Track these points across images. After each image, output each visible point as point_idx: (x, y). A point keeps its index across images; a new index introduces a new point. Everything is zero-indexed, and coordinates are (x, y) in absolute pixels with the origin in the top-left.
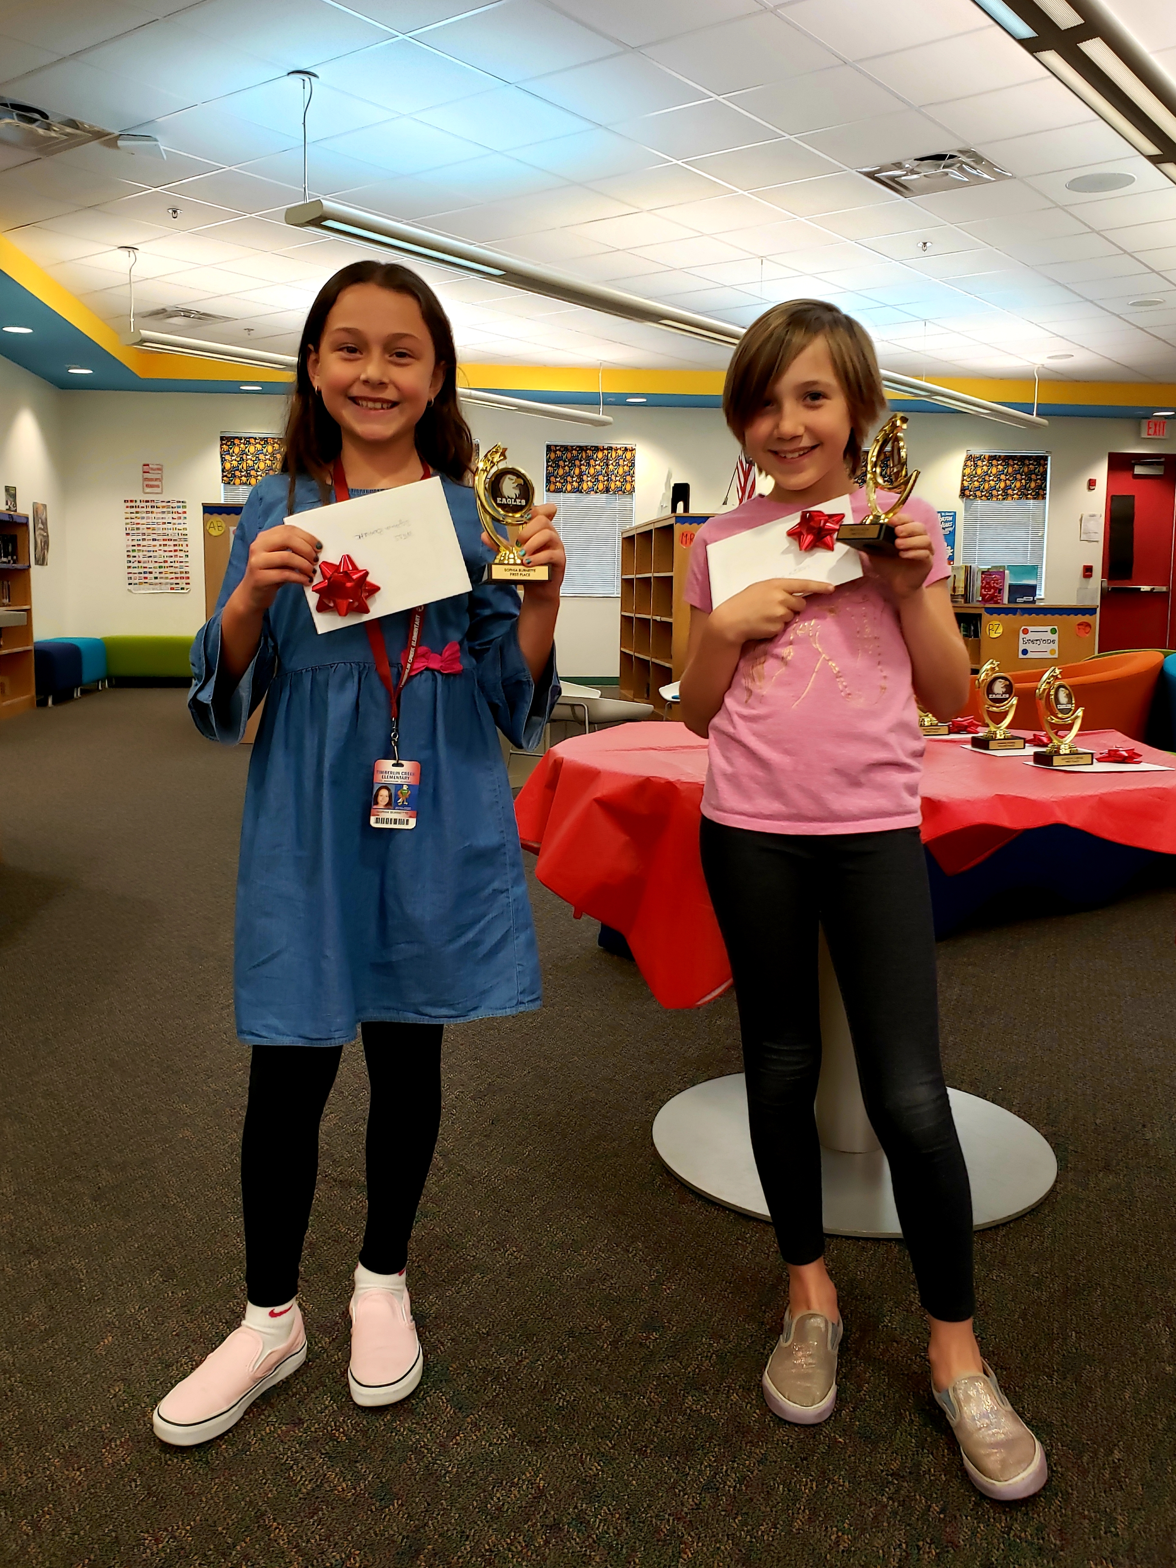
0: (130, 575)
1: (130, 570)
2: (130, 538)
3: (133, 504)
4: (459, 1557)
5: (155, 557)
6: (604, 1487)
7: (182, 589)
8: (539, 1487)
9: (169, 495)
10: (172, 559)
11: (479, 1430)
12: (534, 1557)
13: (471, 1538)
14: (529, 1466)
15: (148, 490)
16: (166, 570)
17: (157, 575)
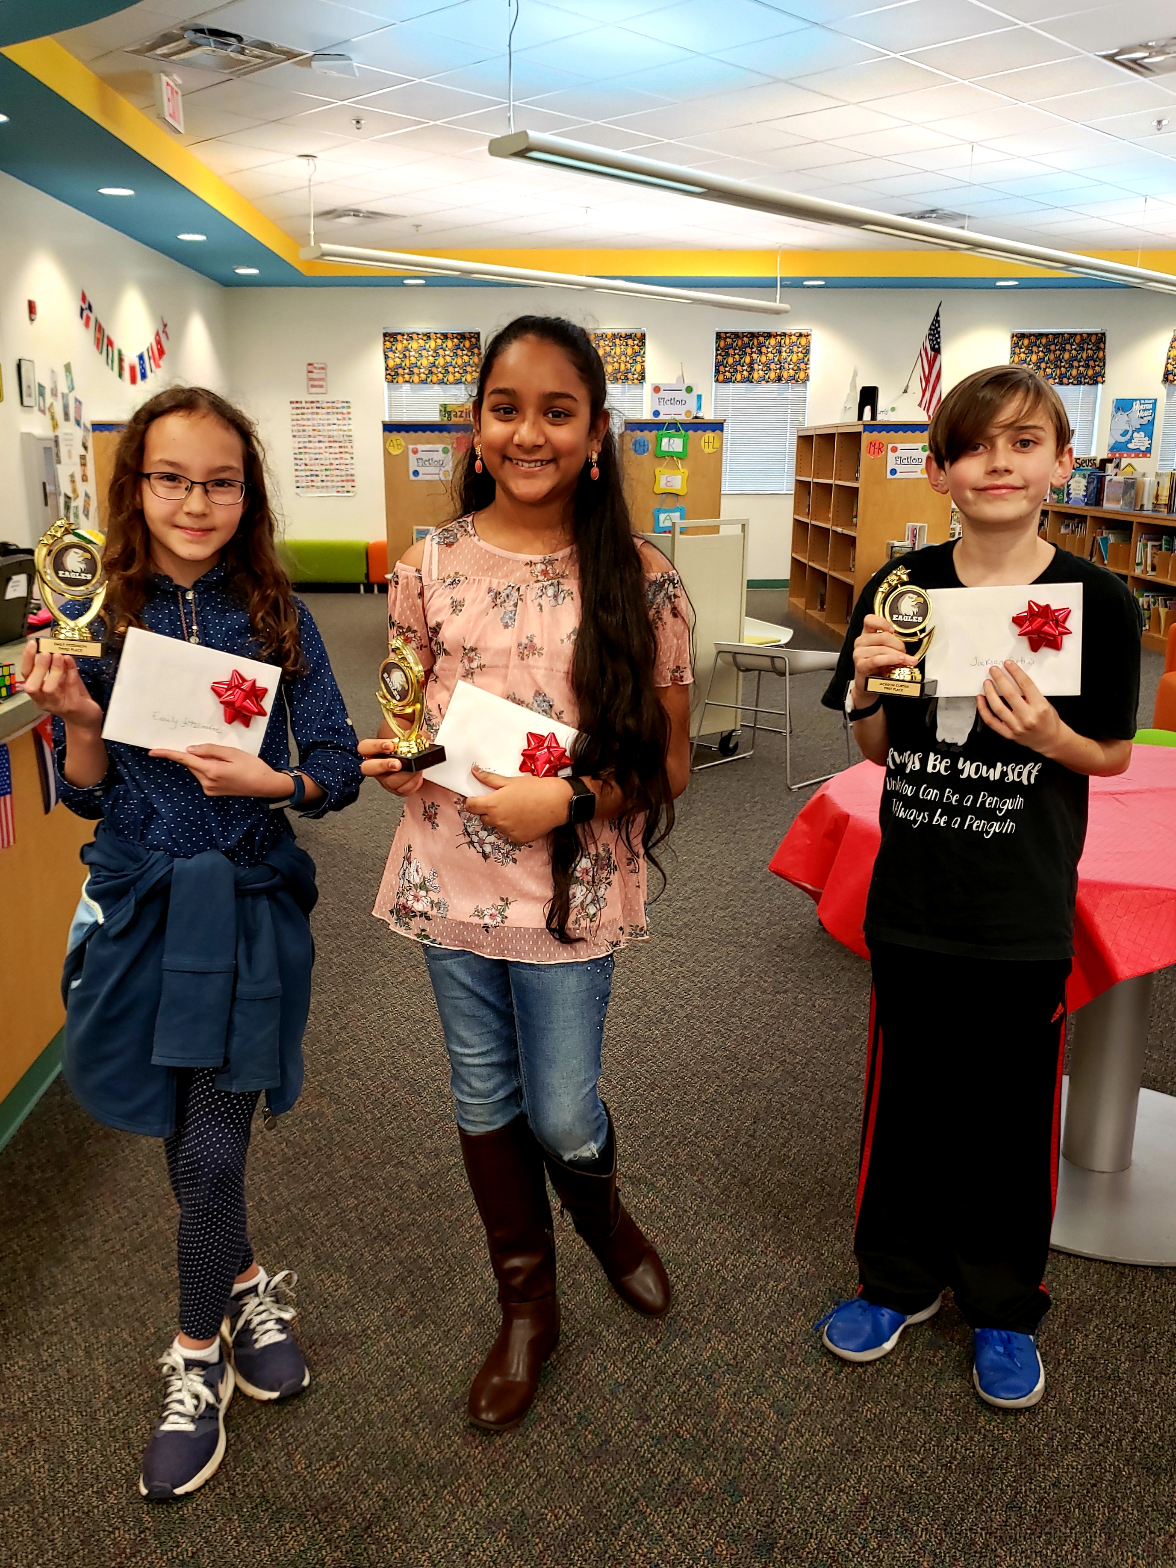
0: (298, 479)
1: (298, 473)
2: (296, 439)
3: (298, 405)
4: (808, 1553)
5: (321, 459)
6: (920, 1498)
7: (348, 492)
8: (863, 1494)
9: (335, 394)
10: (338, 462)
11: (802, 1436)
12: (871, 1558)
13: (814, 1536)
14: (852, 1473)
15: (314, 390)
16: (333, 472)
17: (324, 478)
